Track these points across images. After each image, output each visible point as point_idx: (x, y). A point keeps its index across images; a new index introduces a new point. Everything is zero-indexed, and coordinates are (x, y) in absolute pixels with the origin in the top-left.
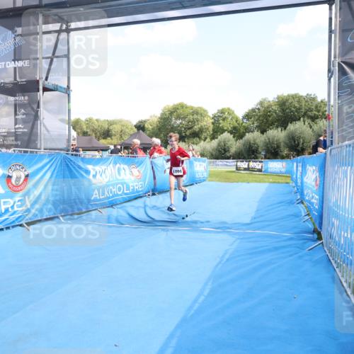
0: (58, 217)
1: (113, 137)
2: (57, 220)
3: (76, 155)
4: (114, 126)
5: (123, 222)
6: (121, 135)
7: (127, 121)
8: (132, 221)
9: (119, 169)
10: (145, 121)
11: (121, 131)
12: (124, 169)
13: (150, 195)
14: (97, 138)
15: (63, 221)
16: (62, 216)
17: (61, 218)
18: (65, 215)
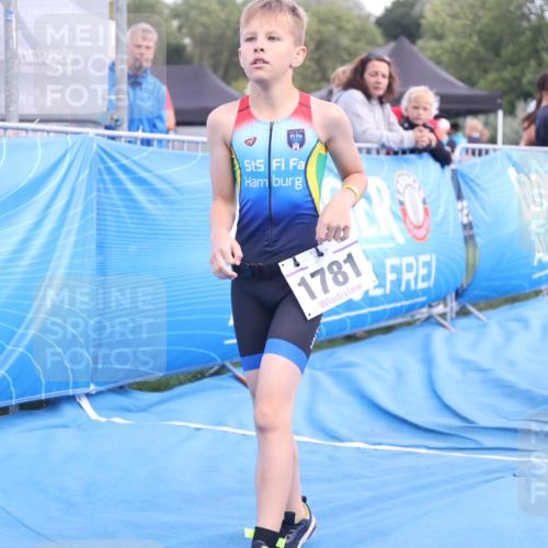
0: (72, 399)
2: (68, 411)
3: (147, 142)
5: (342, 431)
8: (380, 426)
11: (320, 44)
13: (449, 317)
14: (221, 72)
15: (93, 415)
16: (88, 395)
17: (85, 403)
18: (99, 393)
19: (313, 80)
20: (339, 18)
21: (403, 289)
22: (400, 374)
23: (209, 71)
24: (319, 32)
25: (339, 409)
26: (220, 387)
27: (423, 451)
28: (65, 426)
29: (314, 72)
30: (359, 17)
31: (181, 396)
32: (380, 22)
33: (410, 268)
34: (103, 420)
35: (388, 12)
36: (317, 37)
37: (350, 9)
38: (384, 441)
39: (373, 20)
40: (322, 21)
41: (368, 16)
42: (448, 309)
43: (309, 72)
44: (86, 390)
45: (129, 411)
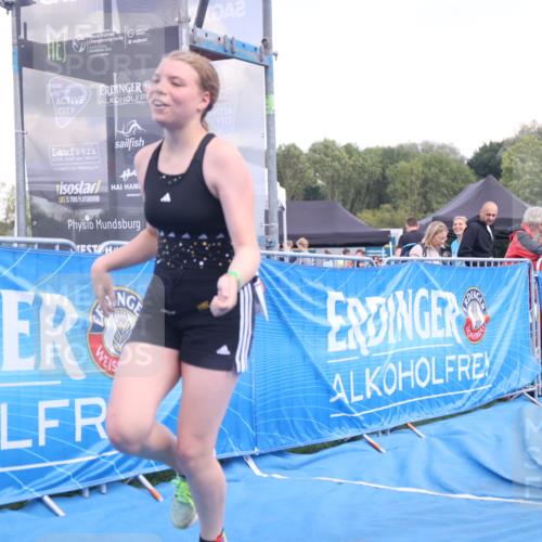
0: (240, 459)
1: (400, 202)
4: (402, 164)
5: (454, 485)
6: (425, 197)
7: (443, 147)
8: (486, 480)
9: (425, 305)
10: (500, 145)
11: (425, 182)
12: (443, 303)
13: (536, 394)
14: (349, 206)
15: (257, 472)
16: (253, 456)
17: (251, 463)
18: (261, 455)
19: (420, 211)
20: (440, 162)
21: (460, 379)
22: (499, 439)
23: (340, 205)
24: (423, 172)
25: (451, 467)
26: (355, 450)
27: (522, 501)
28: (236, 481)
29: (421, 204)
30: (456, 161)
31: (326, 457)
32: (471, 164)
33: (464, 362)
34: (265, 476)
35: (477, 156)
36: (422, 176)
37: (448, 155)
38: (487, 493)
39: (466, 162)
40: (428, 165)
41: (462, 159)
42: (535, 388)
43: (418, 204)
44: (252, 452)
45: (285, 469)
